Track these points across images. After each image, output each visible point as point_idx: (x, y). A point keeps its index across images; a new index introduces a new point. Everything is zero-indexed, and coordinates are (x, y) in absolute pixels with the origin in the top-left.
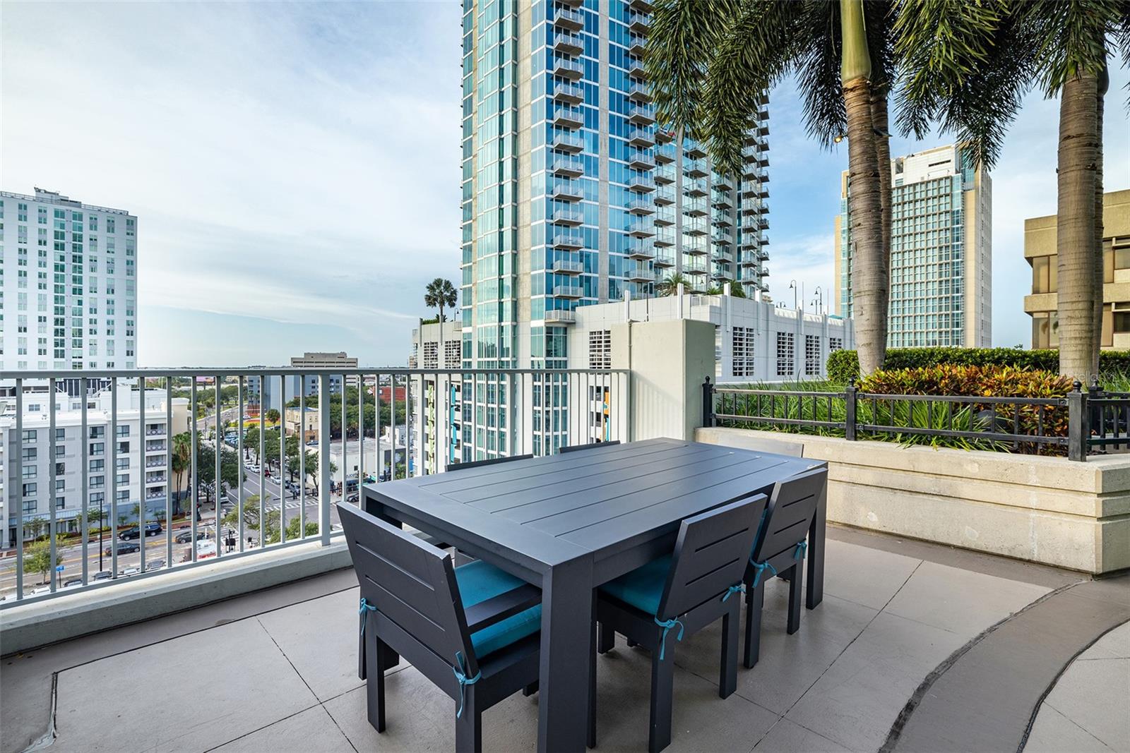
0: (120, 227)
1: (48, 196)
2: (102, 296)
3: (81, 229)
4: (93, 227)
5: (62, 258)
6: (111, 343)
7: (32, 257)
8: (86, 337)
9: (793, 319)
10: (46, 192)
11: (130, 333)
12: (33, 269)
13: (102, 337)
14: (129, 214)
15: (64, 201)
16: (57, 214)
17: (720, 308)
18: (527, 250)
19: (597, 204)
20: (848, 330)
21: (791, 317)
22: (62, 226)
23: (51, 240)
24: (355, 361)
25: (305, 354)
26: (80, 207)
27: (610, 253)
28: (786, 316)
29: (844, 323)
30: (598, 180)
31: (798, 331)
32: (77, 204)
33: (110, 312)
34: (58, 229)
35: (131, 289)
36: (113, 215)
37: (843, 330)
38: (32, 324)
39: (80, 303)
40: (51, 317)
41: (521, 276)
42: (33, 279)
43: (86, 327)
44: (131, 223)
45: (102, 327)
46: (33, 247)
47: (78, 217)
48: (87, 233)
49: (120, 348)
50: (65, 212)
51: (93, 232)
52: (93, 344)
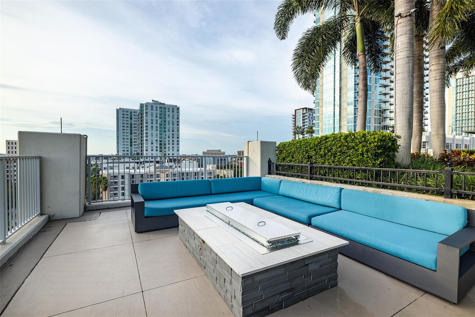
0: (175, 110)
1: (156, 102)
2: (171, 133)
3: (166, 112)
4: (169, 111)
5: (161, 121)
6: (173, 147)
7: (154, 122)
8: (167, 146)
9: (452, 138)
10: (155, 101)
11: (178, 144)
12: (154, 125)
13: (171, 146)
14: (177, 106)
15: (161, 104)
16: (160, 108)
17: (429, 136)
18: (345, 117)
20: (472, 141)
21: (451, 137)
22: (161, 112)
23: (159, 116)
24: (224, 153)
25: (207, 150)
26: (165, 105)
27: (375, 117)
28: (449, 137)
29: (470, 139)
30: (371, 92)
31: (453, 142)
32: (164, 104)
33: (173, 138)
34: (160, 112)
35: (178, 131)
36: (169, 106)
37: (470, 141)
38: (154, 142)
39: (166, 135)
40: (159, 139)
41: (342, 126)
42: (154, 128)
43: (167, 143)
44: (178, 109)
45: (171, 142)
46: (154, 118)
47: (165, 108)
48: (167, 113)
49: (175, 149)
50: (162, 107)
51: (169, 113)
52: (169, 148)
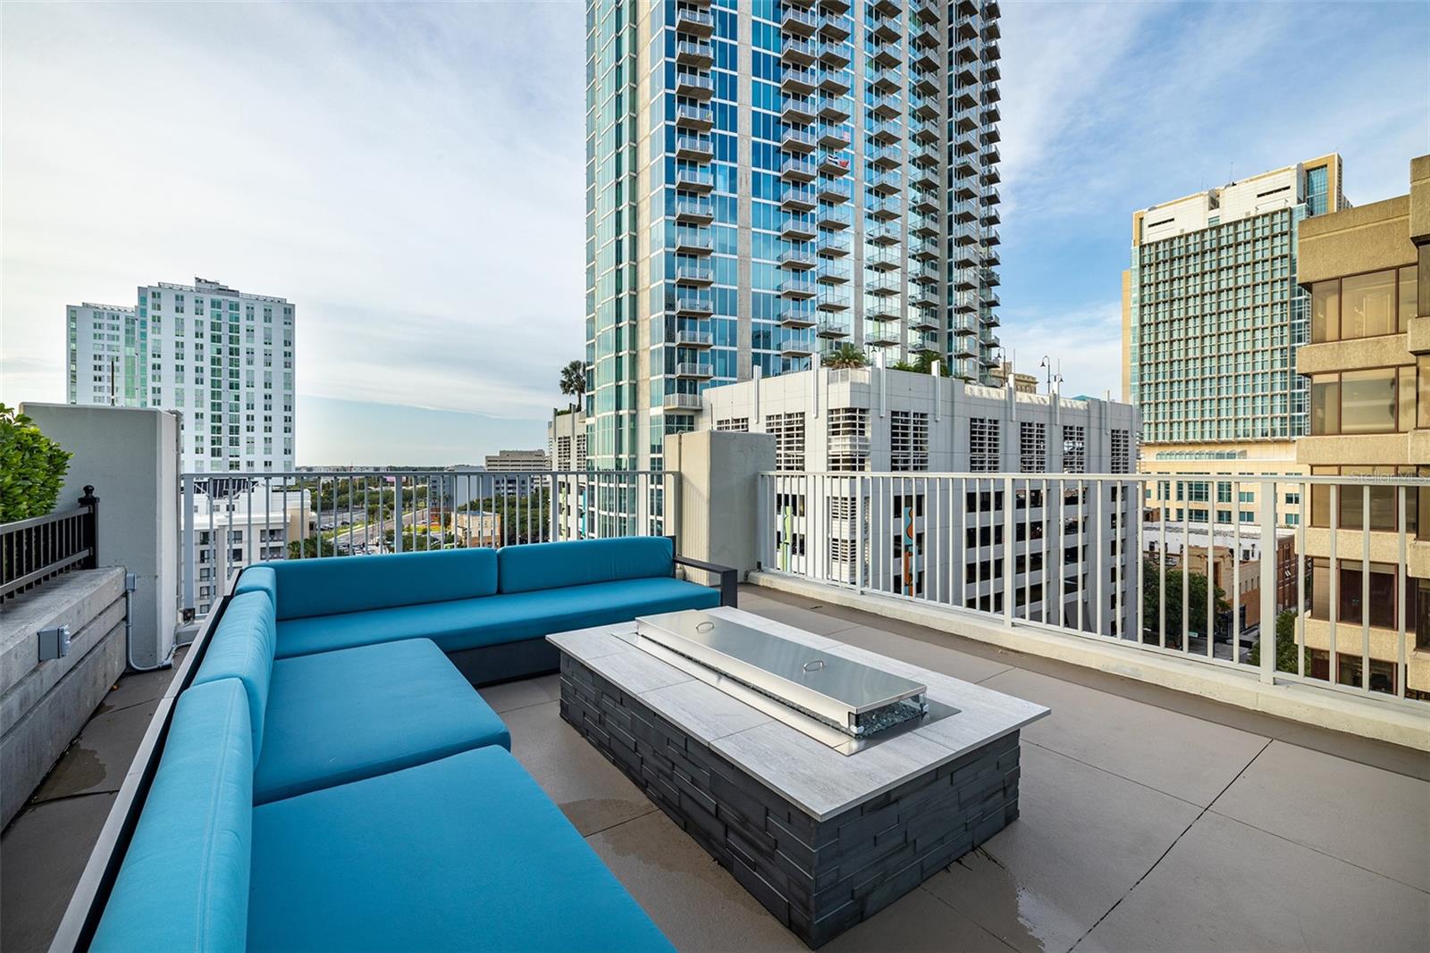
0: (278, 315)
1: (207, 286)
2: (259, 391)
3: (237, 319)
4: (250, 317)
5: (219, 352)
6: (268, 440)
7: (189, 351)
8: (243, 435)
10: (206, 282)
11: (288, 430)
12: (189, 363)
13: (259, 435)
14: (288, 302)
15: (223, 290)
16: (214, 304)
18: (646, 320)
19: (736, 257)
22: (219, 317)
23: (208, 333)
25: (502, 451)
26: (238, 296)
27: (754, 320)
30: (736, 227)
32: (235, 293)
33: (268, 407)
34: (214, 320)
35: (289, 385)
36: (270, 304)
37: (1086, 414)
38: (190, 421)
39: (237, 398)
40: (208, 413)
42: (190, 374)
43: (243, 424)
44: (289, 311)
45: (259, 423)
46: (190, 340)
47: (235, 307)
48: (243, 324)
49: (278, 446)
50: (223, 302)
51: (250, 323)
52: (250, 442)
